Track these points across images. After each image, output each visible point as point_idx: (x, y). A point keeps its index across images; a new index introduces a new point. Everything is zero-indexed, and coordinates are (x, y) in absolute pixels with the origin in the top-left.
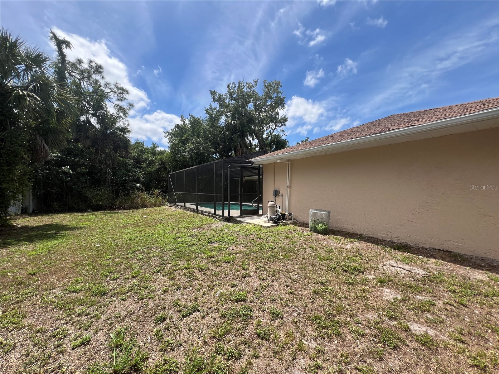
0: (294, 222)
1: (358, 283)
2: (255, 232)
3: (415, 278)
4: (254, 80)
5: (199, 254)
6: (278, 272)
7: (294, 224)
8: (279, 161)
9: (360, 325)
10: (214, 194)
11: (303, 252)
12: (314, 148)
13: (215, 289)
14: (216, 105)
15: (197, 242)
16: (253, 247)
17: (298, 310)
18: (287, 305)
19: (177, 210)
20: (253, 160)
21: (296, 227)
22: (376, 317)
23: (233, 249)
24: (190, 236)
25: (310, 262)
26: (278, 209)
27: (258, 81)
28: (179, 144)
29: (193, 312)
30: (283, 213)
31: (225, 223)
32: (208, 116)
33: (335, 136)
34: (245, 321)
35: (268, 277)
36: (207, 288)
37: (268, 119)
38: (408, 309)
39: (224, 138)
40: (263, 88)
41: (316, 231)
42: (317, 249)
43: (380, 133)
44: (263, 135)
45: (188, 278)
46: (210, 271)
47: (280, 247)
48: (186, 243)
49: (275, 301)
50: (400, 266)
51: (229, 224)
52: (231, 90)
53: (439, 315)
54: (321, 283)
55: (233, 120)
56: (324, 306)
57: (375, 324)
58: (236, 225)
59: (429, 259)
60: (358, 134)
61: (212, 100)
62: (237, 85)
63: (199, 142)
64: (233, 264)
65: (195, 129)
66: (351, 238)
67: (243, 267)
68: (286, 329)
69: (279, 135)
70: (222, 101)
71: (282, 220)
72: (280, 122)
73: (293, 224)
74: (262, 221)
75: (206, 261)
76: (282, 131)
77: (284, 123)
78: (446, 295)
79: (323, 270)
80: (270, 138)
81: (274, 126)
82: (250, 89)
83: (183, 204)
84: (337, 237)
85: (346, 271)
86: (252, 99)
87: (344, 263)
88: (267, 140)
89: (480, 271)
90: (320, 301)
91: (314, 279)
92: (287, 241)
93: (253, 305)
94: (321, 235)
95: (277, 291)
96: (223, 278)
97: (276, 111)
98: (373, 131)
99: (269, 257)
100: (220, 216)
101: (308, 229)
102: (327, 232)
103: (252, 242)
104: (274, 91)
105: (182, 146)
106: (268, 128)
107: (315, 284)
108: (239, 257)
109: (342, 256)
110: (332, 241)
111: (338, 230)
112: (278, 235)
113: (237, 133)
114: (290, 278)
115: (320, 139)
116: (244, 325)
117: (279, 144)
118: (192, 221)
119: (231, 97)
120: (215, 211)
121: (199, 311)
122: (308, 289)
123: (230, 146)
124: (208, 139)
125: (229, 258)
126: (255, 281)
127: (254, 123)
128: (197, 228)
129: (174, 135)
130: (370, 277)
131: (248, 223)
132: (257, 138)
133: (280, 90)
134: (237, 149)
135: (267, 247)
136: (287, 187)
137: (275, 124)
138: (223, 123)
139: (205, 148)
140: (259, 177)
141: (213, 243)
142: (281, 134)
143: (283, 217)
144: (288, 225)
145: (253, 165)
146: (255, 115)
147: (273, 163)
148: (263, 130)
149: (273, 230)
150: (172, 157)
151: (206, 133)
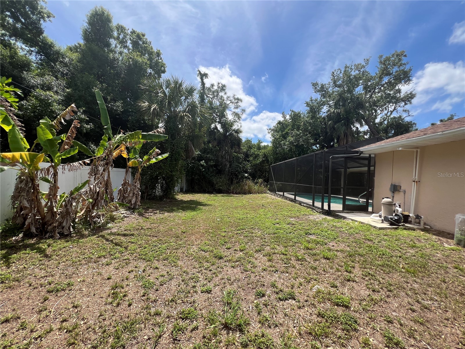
0: (425, 228)
2: (362, 231)
4: (365, 59)
5: (296, 243)
6: (398, 288)
7: (425, 230)
8: (400, 149)
10: (313, 186)
11: (443, 272)
13: (312, 283)
14: (317, 96)
15: (295, 231)
16: (359, 248)
18: (412, 336)
19: (277, 198)
20: (361, 149)
21: (427, 235)
23: (333, 246)
24: (288, 224)
26: (398, 208)
27: (371, 59)
28: (280, 139)
29: (289, 299)
30: (406, 213)
31: (324, 217)
32: (309, 108)
34: (348, 331)
35: (380, 290)
36: (304, 280)
37: (383, 100)
39: (326, 128)
40: (378, 64)
44: (376, 120)
45: (285, 264)
46: (307, 263)
47: (400, 257)
48: (284, 230)
49: (392, 323)
51: (329, 218)
52: (336, 77)
55: (336, 108)
58: (337, 220)
61: (314, 91)
62: (343, 70)
63: (299, 135)
64: (334, 262)
65: (295, 123)
67: (345, 268)
69: (400, 117)
70: (324, 91)
71: (404, 222)
72: (403, 101)
73: (422, 230)
74: (372, 220)
75: (303, 251)
76: (405, 111)
77: (409, 101)
80: (386, 122)
81: (393, 107)
83: (282, 193)
86: (361, 82)
88: (381, 125)
92: (412, 251)
93: (359, 316)
95: (395, 311)
96: (321, 274)
97: (397, 88)
99: (383, 266)
100: (319, 208)
101: (453, 242)
103: (358, 243)
104: (394, 65)
105: (283, 140)
106: (383, 110)
108: (341, 257)
112: (396, 240)
113: (341, 121)
114: (418, 302)
116: (346, 335)
117: (401, 128)
118: (290, 209)
119: (336, 85)
120: (313, 203)
121: (295, 300)
123: (332, 136)
124: (308, 131)
125: (329, 254)
126: (361, 289)
127: (363, 108)
128: (295, 218)
129: (276, 131)
131: (352, 220)
132: (367, 123)
133: (404, 61)
134: (341, 138)
135: (379, 253)
136: (414, 181)
137: (394, 105)
138: (324, 113)
139: (305, 140)
140: (369, 169)
141: (311, 234)
142: (404, 115)
143: (406, 219)
144: (414, 230)
145: (362, 155)
146: (365, 98)
147: (391, 152)
148: (376, 114)
149: (388, 233)
150: (273, 150)
151: (306, 125)
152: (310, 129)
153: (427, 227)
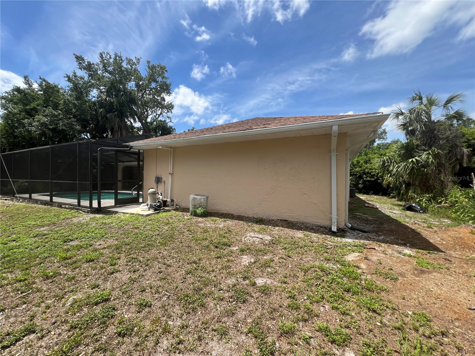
0: (176, 208)
1: (225, 256)
2: (131, 222)
3: (265, 243)
4: (136, 58)
5: (46, 258)
6: (153, 260)
7: (176, 210)
8: (160, 147)
9: (221, 291)
10: (78, 182)
11: (181, 236)
12: (194, 137)
13: (67, 297)
14: (82, 74)
15: (47, 243)
16: (127, 238)
17: (168, 294)
18: (157, 292)
19: (16, 203)
20: (131, 144)
21: (177, 213)
22: (234, 281)
23: (101, 245)
24: (35, 237)
25: (187, 245)
26: (159, 196)
27: (141, 60)
28: (20, 114)
29: (24, 336)
30: (165, 199)
31: (92, 216)
32: (72, 85)
33: (214, 129)
34: (104, 323)
35: (140, 268)
36: (53, 300)
37: (152, 103)
38: (257, 269)
39: (96, 115)
40: (147, 68)
41: (195, 214)
42: (195, 231)
43: (245, 130)
44: (148, 119)
45: (22, 293)
46: (62, 277)
47: (158, 235)
48: (26, 246)
49: (145, 291)
50: (257, 236)
51: (98, 216)
52: (105, 61)
53: (275, 268)
54: (195, 262)
55: (108, 96)
56: (194, 283)
57: (233, 287)
58: (107, 216)
59: (275, 228)
60: (231, 129)
61: (78, 67)
62: (113, 56)
63: (56, 116)
64: (98, 262)
65: (50, 97)
66: (225, 218)
67: (110, 263)
68: (153, 317)
69: (165, 121)
70: (93, 71)
71: (164, 206)
72: (166, 108)
73: (175, 210)
74: (142, 209)
75: (57, 265)
76: (168, 117)
77: (170, 110)
78: (281, 252)
79: (197, 250)
80: (155, 123)
81: (160, 111)
82: (131, 66)
83: (27, 196)
84: (213, 218)
85: (217, 247)
86: (133, 78)
87: (216, 241)
88: (152, 125)
89: (301, 231)
90: (191, 279)
91: (188, 259)
92: (166, 228)
93: (118, 302)
94: (200, 218)
95: (148, 280)
96: (81, 281)
97: (162, 96)
98: (241, 128)
99: (145, 247)
100: (86, 207)
101: (189, 214)
102: (206, 214)
103: (126, 234)
104: (159, 75)
105: (27, 118)
106: (153, 112)
107: (188, 264)
108: (108, 253)
109: (215, 235)
110: (209, 223)
111: (215, 212)
112: (157, 222)
113: (115, 112)
114: (165, 264)
115: (201, 129)
116: (101, 328)
117: (165, 130)
118: (41, 216)
119: (106, 69)
120: (79, 202)
121: (34, 333)
122: (181, 271)
123: (105, 126)
124: (72, 113)
125: (93, 255)
126: (124, 276)
127: (136, 104)
128: (49, 225)
129: (11, 101)
130: (235, 249)
131: (124, 213)
132: (140, 121)
133: (166, 75)
134: (115, 130)
135: (143, 237)
136: (170, 174)
137: (161, 109)
138: (95, 97)
139: (68, 124)
140: (139, 163)
141: (72, 240)
142: (168, 120)
143: (165, 203)
144: (170, 211)
145: (132, 150)
146: (137, 95)
147: (154, 149)
148: (147, 113)
149: (152, 218)
150: (7, 131)
151: (68, 105)
152: (75, 112)
153: (177, 207)
